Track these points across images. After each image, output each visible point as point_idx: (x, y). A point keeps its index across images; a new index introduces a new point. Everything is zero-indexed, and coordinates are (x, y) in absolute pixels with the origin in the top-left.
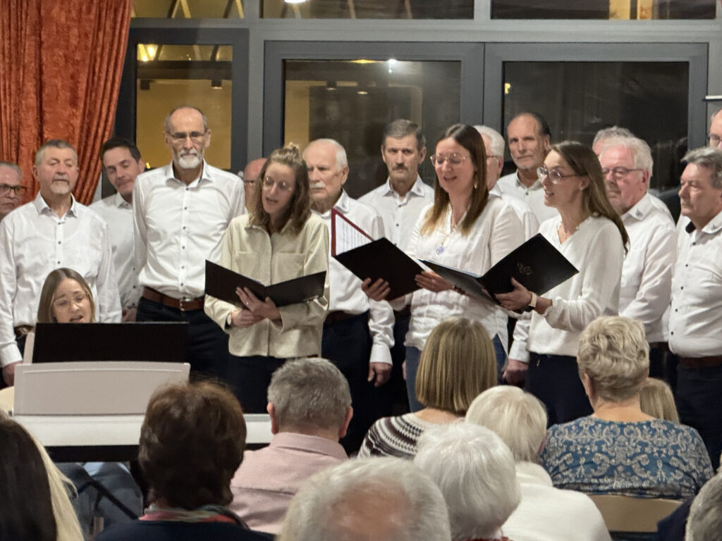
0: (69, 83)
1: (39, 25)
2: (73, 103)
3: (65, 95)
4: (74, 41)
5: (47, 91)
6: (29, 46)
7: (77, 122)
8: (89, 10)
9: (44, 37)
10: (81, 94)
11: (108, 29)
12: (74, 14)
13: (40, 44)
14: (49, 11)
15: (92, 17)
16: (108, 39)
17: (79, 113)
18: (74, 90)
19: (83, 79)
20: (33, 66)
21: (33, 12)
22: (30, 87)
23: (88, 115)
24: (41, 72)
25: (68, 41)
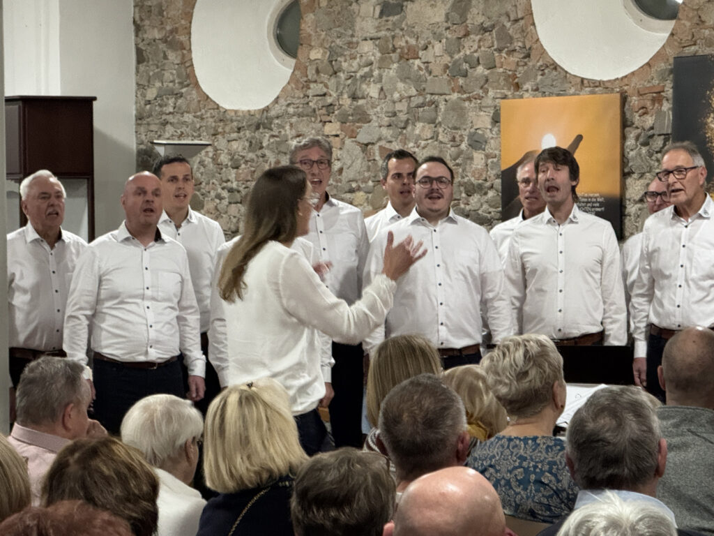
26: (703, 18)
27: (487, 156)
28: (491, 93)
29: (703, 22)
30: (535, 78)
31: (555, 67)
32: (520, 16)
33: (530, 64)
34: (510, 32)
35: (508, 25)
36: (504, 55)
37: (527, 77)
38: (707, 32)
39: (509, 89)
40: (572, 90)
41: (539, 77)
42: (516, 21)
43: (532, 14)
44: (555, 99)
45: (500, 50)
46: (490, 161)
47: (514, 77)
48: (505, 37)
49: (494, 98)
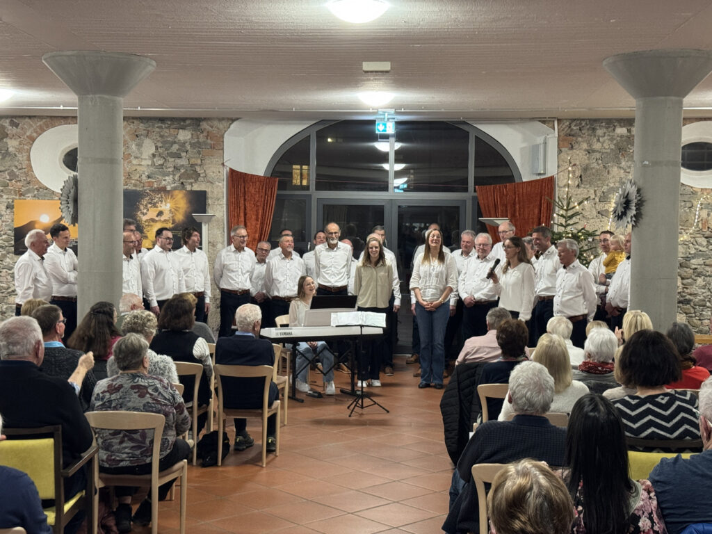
0: (255, 213)
1: (245, 194)
2: (257, 220)
3: (254, 217)
4: (257, 199)
5: (248, 215)
6: (242, 202)
7: (258, 226)
8: (262, 188)
9: (246, 197)
10: (260, 217)
11: (270, 195)
12: (257, 190)
13: (245, 200)
14: (248, 188)
15: (264, 191)
16: (269, 198)
17: (259, 223)
18: (257, 215)
19: (260, 212)
20: (243, 208)
21: (243, 189)
22: (242, 214)
23: (262, 223)
24: (245, 209)
25: (254, 199)
26: (132, 176)
27: (3, 222)
28: (5, 197)
29: (131, 178)
30: (34, 192)
31: (47, 189)
32: (24, 167)
33: (31, 187)
34: (17, 173)
35: (15, 170)
36: (13, 181)
37: (28, 191)
38: (133, 182)
39: (16, 195)
40: (57, 198)
41: (36, 192)
42: (20, 169)
43: (31, 167)
44: (47, 201)
45: (10, 180)
46: (4, 224)
47: (19, 191)
48: (13, 176)
49: (8, 199)
